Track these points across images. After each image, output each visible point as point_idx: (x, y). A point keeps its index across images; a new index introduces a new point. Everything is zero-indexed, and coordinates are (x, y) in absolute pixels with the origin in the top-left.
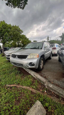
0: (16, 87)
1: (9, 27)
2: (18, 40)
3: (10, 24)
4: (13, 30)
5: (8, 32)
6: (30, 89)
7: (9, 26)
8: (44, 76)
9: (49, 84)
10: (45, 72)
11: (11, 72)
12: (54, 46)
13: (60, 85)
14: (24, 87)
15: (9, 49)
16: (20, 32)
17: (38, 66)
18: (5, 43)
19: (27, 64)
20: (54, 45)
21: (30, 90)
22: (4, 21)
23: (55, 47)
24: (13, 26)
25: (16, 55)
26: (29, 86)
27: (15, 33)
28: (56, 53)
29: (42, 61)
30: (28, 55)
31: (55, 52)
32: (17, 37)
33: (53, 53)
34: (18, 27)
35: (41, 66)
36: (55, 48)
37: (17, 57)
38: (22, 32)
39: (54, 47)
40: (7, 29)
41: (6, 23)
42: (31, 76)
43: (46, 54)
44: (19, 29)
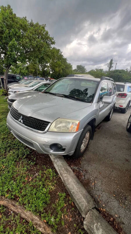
0: (6, 207)
1: (21, 26)
2: (42, 60)
3: (26, 17)
4: (31, 35)
5: (19, 38)
6: (40, 226)
7: (21, 23)
8: (86, 177)
9: (93, 224)
10: (89, 161)
11: (8, 149)
12: (122, 89)
13: (123, 224)
14: (27, 214)
15: (20, 79)
16: (46, 43)
17: (73, 152)
18: (11, 65)
19: (44, 146)
20: (123, 87)
21: (40, 229)
22: (9, 7)
23: (126, 91)
24: (32, 25)
25: (20, 115)
26: (38, 214)
27: (35, 43)
28: (124, 106)
29: (88, 135)
30: (49, 122)
31: (123, 103)
32: (40, 53)
33: (117, 106)
34: (44, 28)
35: (83, 147)
36: (124, 95)
37: (22, 121)
38: (53, 43)
39: (123, 91)
40: (17, 30)
41: (14, 13)
42: (52, 174)
43: (100, 113)
44: (47, 33)
